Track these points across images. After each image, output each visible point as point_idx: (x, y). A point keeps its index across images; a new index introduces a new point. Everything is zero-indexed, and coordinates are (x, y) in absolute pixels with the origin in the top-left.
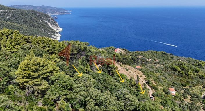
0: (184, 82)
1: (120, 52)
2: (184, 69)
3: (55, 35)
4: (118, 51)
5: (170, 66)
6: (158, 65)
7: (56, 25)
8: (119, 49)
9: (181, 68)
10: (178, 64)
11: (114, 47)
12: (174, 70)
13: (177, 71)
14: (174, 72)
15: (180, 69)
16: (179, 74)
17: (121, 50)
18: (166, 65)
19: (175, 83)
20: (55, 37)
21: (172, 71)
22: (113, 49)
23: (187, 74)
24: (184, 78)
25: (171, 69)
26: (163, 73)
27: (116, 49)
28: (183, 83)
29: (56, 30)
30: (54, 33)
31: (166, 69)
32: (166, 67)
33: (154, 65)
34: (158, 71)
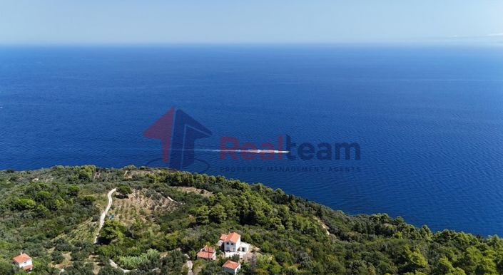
2: (43, 199)
9: (36, 200)
13: (28, 209)
14: (21, 213)
15: (34, 203)
21: (16, 214)
23: (52, 208)
24: (49, 218)
25: (12, 210)
28: (48, 232)
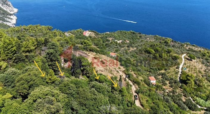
0: (160, 65)
1: (89, 35)
2: (157, 51)
3: (9, 18)
4: (87, 33)
5: (143, 49)
6: (131, 49)
7: (9, 5)
8: (88, 32)
9: (154, 50)
10: (151, 46)
11: (82, 30)
12: (148, 53)
13: (151, 54)
14: (148, 55)
15: (154, 52)
16: (154, 57)
17: (90, 33)
18: (140, 48)
19: (151, 69)
20: (10, 20)
21: (147, 54)
22: (82, 32)
23: (161, 56)
24: (159, 60)
25: (145, 52)
26: (138, 58)
27: (85, 32)
28: (159, 67)
29: (9, 11)
30: (8, 15)
31: (140, 52)
32: (140, 50)
33: (127, 48)
34: (132, 56)
